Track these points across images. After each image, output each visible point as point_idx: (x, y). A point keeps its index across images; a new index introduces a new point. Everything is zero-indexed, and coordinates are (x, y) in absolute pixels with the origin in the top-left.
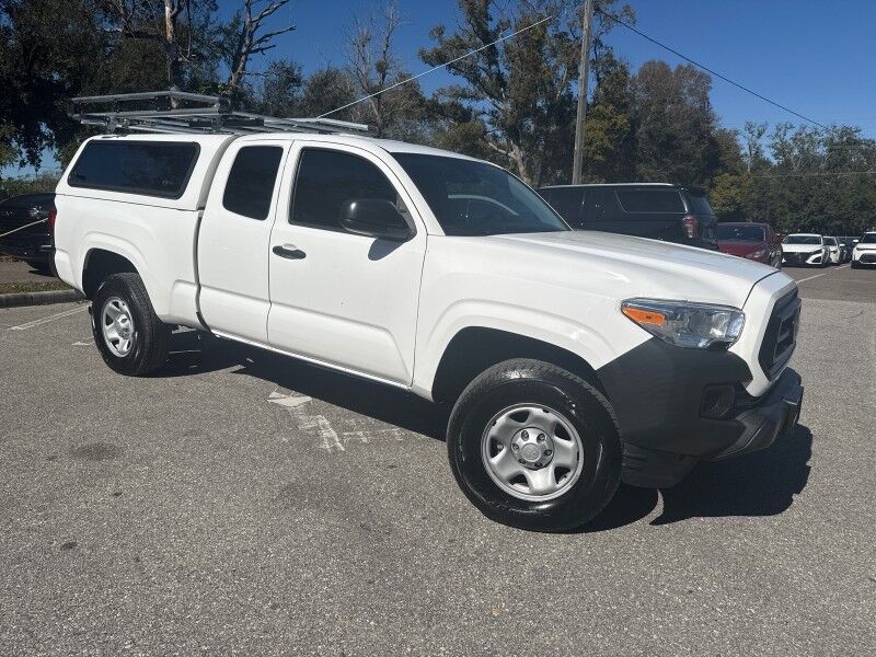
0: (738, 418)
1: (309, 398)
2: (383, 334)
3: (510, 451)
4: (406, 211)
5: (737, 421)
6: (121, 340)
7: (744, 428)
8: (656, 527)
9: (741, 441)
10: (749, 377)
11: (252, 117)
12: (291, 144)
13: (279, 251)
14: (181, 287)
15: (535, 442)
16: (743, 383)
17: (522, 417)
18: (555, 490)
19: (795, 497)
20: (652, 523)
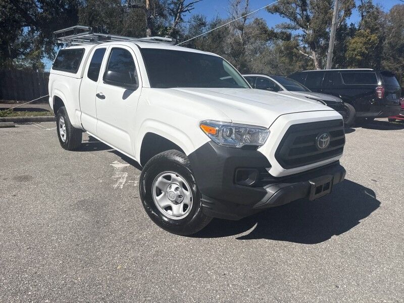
0: (265, 187)
1: (129, 165)
2: (127, 135)
3: (165, 195)
4: (137, 76)
5: (264, 189)
7: (266, 193)
9: (265, 199)
10: (270, 166)
11: (107, 36)
12: (109, 46)
13: (98, 95)
14: (77, 112)
16: (267, 169)
17: (168, 178)
18: (182, 215)
19: (334, 237)
20: (237, 239)
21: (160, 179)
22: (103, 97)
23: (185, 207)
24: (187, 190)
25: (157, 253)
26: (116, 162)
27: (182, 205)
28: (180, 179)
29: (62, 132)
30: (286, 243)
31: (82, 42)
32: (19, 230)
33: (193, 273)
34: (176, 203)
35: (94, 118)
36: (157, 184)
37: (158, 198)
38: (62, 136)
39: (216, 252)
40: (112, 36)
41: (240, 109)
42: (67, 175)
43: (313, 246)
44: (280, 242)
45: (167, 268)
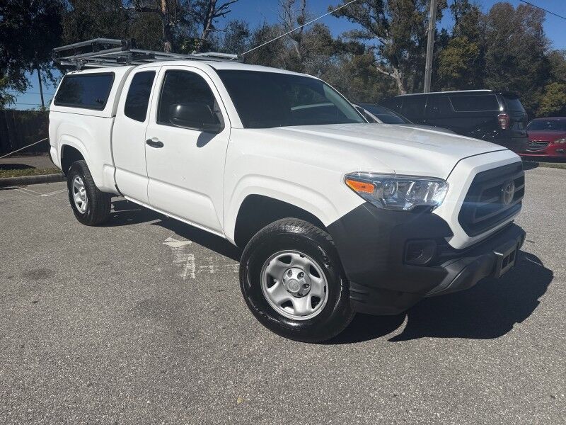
0: (443, 265)
1: (190, 242)
2: (207, 199)
3: (281, 284)
4: (219, 111)
5: (441, 268)
6: (83, 202)
7: (447, 273)
8: (391, 343)
9: (444, 283)
10: (451, 234)
11: (148, 52)
12: (160, 68)
13: (150, 142)
14: (107, 168)
15: (296, 279)
16: (446, 238)
17: (287, 260)
18: (310, 313)
19: (516, 325)
20: (390, 340)
21: (274, 262)
22: (159, 145)
23: (315, 301)
24: (318, 276)
25: (286, 373)
26: (169, 239)
27: (309, 298)
28: (306, 260)
29: (78, 199)
30: (458, 341)
31: (101, 63)
32: (63, 356)
33: (350, 398)
34: (299, 295)
35: (144, 176)
36: (268, 269)
37: (271, 290)
38: (77, 206)
39: (368, 363)
40: (156, 53)
41: (405, 156)
42: (105, 263)
43: (495, 340)
44: (449, 339)
45: (309, 395)
